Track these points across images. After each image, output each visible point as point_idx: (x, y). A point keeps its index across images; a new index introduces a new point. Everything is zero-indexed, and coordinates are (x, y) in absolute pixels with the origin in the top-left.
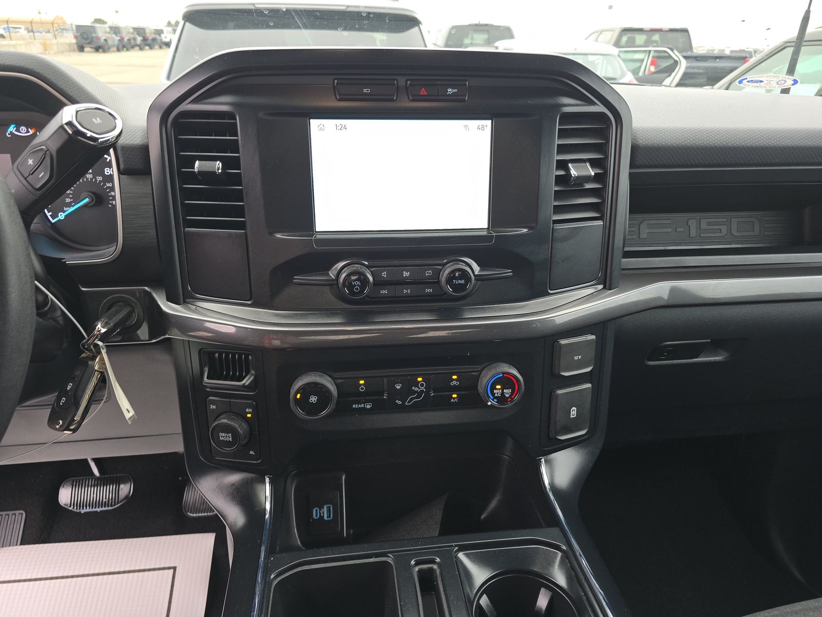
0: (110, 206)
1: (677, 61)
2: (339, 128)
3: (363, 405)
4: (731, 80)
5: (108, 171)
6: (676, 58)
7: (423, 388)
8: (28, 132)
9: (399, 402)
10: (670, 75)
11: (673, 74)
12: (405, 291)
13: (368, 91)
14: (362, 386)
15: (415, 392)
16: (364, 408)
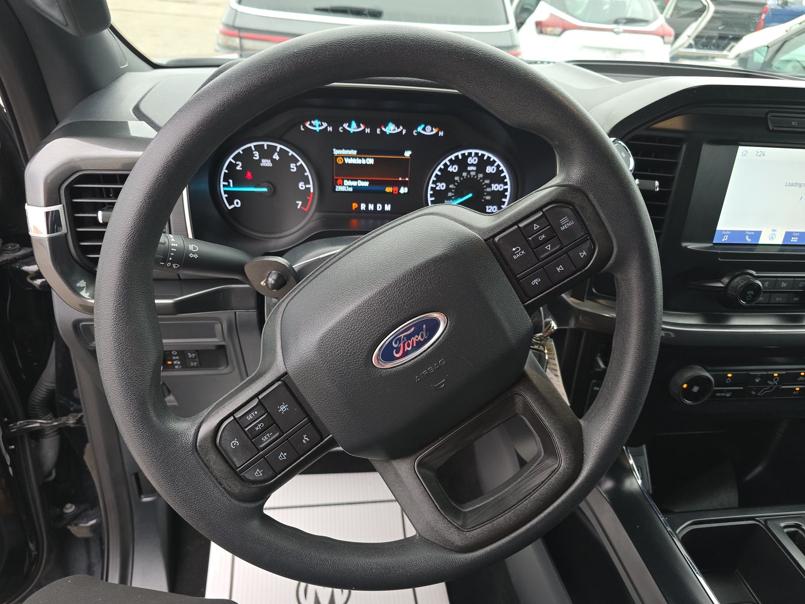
0: (483, 201)
1: (705, 6)
2: (758, 154)
3: (724, 394)
4: (787, 38)
5: (489, 169)
6: (705, 3)
7: (776, 382)
8: (432, 131)
9: (754, 393)
10: (696, 20)
11: (700, 19)
12: (777, 299)
13: (795, 123)
14: (729, 379)
15: (769, 385)
16: (725, 397)
